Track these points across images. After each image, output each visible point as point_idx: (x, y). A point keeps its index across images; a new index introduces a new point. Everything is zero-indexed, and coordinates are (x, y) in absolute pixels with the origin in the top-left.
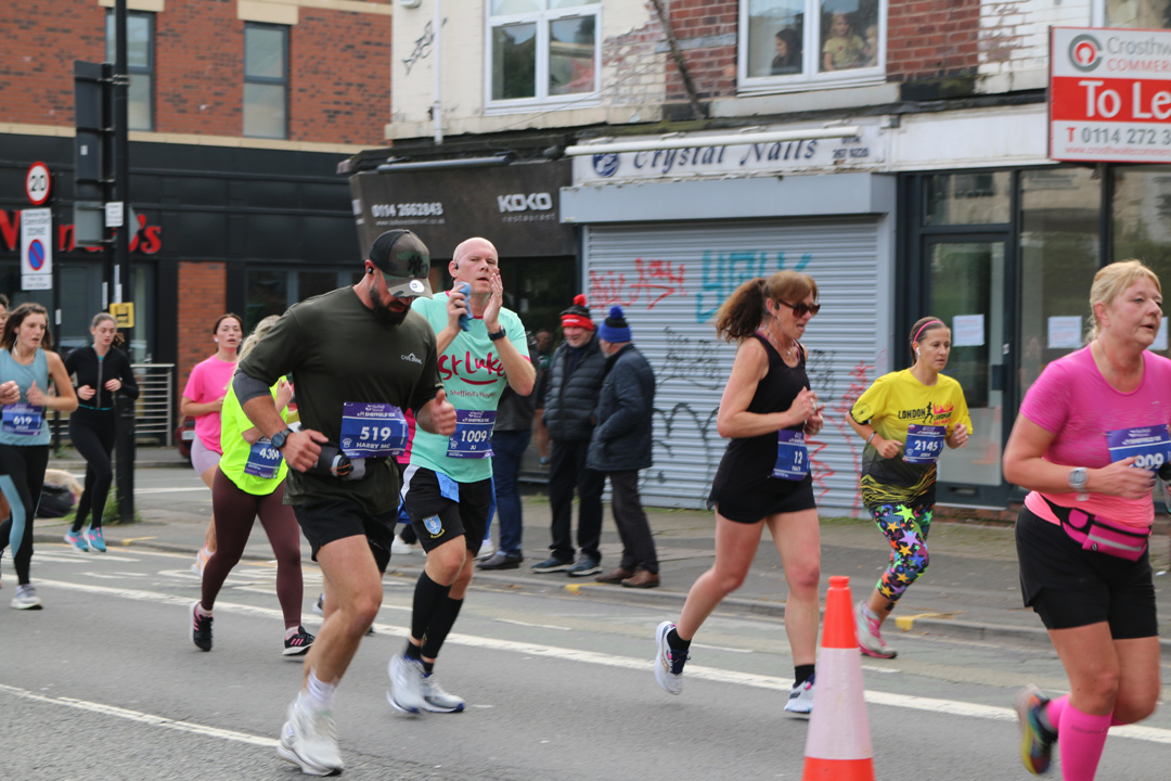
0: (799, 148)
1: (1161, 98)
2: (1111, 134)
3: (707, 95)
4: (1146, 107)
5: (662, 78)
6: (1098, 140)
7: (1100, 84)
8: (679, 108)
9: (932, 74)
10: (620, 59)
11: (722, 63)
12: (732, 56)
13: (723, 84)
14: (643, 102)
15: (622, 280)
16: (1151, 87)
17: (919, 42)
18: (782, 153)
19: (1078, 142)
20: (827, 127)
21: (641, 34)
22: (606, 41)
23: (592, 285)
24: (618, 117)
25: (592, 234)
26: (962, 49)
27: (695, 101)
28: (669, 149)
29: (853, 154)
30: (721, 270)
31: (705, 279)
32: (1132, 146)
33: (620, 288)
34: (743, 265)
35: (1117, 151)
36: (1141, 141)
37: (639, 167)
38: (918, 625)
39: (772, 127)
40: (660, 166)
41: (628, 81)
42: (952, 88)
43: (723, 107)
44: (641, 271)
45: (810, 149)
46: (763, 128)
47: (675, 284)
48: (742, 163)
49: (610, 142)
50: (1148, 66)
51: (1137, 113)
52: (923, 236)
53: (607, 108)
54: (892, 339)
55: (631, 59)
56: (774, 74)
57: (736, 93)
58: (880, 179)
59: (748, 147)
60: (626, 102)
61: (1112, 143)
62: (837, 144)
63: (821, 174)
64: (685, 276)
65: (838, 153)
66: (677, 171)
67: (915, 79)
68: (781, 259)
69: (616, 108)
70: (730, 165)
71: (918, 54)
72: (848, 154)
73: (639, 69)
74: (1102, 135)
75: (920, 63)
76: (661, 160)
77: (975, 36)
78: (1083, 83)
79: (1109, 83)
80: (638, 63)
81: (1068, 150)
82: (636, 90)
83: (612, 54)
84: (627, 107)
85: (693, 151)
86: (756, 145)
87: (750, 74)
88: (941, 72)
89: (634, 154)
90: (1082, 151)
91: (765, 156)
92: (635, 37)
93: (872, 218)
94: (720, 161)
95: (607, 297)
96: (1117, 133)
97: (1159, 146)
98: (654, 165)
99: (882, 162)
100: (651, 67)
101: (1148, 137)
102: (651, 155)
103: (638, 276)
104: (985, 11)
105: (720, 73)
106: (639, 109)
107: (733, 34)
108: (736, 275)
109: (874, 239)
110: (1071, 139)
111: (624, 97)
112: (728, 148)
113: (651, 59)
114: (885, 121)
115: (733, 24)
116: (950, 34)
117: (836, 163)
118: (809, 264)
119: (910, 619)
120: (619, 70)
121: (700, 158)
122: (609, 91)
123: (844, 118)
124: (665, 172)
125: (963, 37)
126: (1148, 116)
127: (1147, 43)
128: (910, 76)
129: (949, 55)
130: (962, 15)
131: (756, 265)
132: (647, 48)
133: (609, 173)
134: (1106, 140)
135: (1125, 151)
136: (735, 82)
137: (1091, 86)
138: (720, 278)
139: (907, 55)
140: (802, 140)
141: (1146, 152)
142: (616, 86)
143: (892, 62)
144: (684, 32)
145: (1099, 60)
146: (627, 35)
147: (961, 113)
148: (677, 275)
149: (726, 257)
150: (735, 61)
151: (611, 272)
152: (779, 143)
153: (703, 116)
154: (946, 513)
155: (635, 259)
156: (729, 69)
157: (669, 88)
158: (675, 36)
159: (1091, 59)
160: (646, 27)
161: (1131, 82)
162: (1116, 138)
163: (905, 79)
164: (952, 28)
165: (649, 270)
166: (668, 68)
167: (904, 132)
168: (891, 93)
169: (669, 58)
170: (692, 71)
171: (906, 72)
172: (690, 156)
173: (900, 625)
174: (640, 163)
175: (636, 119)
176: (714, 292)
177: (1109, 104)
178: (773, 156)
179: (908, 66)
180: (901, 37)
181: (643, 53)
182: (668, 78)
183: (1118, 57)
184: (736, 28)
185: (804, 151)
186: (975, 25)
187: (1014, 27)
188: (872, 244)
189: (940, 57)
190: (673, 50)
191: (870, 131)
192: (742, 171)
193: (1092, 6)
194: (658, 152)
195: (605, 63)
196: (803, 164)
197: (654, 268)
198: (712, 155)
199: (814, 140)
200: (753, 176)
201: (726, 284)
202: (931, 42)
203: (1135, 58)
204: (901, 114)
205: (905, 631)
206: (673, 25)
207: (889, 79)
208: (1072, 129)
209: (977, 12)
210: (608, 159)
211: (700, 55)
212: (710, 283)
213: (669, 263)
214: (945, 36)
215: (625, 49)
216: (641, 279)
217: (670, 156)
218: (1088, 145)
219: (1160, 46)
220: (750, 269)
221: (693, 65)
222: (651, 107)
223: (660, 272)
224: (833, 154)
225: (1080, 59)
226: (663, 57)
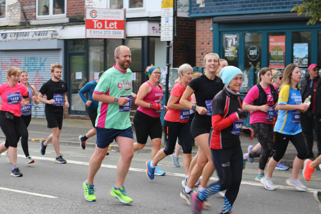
0: (44, 33)
1: (112, 24)
2: (100, 32)
3: (29, 20)
4: (108, 26)
5: (20, 15)
6: (97, 33)
7: (97, 21)
8: (24, 22)
9: (75, 16)
10: (11, 10)
11: (32, 12)
12: (34, 11)
13: (33, 17)
14: (16, 21)
15: (8, 63)
16: (109, 22)
17: (73, 8)
18: (41, 34)
19: (92, 34)
20: (49, 29)
21: (15, 4)
22: (8, 6)
23: (2, 65)
24: (11, 24)
25: (2, 53)
26: (82, 10)
27: (26, 21)
28: (17, 33)
29: (55, 35)
30: (28, 61)
31: (25, 63)
32: (105, 35)
33: (7, 65)
34: (32, 60)
35: (101, 36)
36: (107, 34)
37: (11, 37)
38: (36, 141)
39: (39, 28)
40: (16, 37)
41: (13, 15)
42: (79, 19)
43: (33, 22)
44: (12, 61)
45: (46, 33)
46: (37, 28)
47: (19, 65)
48: (33, 36)
49: (5, 31)
50: (108, 17)
51: (106, 27)
52: (69, 54)
53: (8, 22)
54: (63, 77)
55: (13, 10)
56: (44, 15)
57: (35, 19)
58: (59, 41)
59: (33, 33)
60: (12, 21)
61: (100, 34)
62: (52, 32)
63: (49, 39)
64: (21, 63)
65: (52, 35)
66: (19, 38)
67: (72, 17)
68: (41, 59)
69: (10, 22)
70: (30, 37)
71: (73, 11)
72: (54, 35)
73: (15, 13)
74: (98, 32)
75: (73, 14)
76: (16, 35)
77: (84, 8)
78: (93, 21)
79: (99, 21)
80: (15, 12)
81: (90, 36)
82: (15, 18)
83: (9, 9)
84: (12, 22)
85: (22, 33)
86: (35, 32)
87: (39, 15)
88: (78, 16)
89: (10, 34)
90: (93, 36)
91: (37, 35)
92: (14, 5)
93: (58, 50)
94: (28, 36)
95: (5, 67)
96: (101, 32)
97: (111, 35)
98: (14, 36)
99: (61, 37)
100: (18, 12)
101: (109, 33)
102: (14, 34)
103: (11, 63)
104: (86, 1)
105: (32, 14)
106: (15, 22)
107: (35, 5)
108: (31, 62)
109: (59, 54)
110: (91, 33)
111: (12, 19)
112: (30, 33)
113: (17, 11)
114: (61, 27)
115: (34, 3)
116: (79, 7)
117: (52, 37)
118: (47, 60)
119: (34, 139)
120: (11, 13)
121: (24, 35)
122: (9, 18)
123: (53, 26)
124: (17, 38)
125: (81, 7)
126: (108, 28)
127: (108, 12)
128: (71, 16)
129: (78, 12)
130: (81, 2)
131: (36, 60)
132: (17, 8)
133: (5, 38)
134: (99, 33)
135: (103, 36)
136: (35, 17)
137: (95, 21)
138: (28, 63)
139: (70, 11)
140: (45, 31)
141: (108, 36)
142: (10, 17)
143: (68, 13)
144: (24, 4)
145: (97, 15)
146: (12, 5)
147: (76, 26)
148: (19, 62)
149: (29, 58)
150: (35, 12)
151: (5, 62)
152: (40, 32)
153: (28, 24)
154: (75, 117)
155: (10, 59)
156: (34, 13)
157: (22, 18)
158: (22, 5)
159: (95, 15)
160: (17, 3)
161: (104, 20)
162: (101, 33)
163: (70, 17)
164: (79, 5)
165: (13, 61)
166: (21, 13)
167: (65, 30)
168: (67, 20)
169: (21, 10)
170: (26, 14)
171: (70, 15)
172: (22, 34)
173: (32, 141)
174: (11, 36)
175: (14, 25)
176: (27, 67)
177: (99, 25)
178: (39, 35)
179: (71, 14)
180: (69, 7)
181: (16, 9)
182: (21, 15)
183: (101, 15)
184: (35, 4)
185: (45, 34)
186: (84, 5)
187: (91, 5)
188: (58, 56)
189: (76, 12)
190: (22, 9)
191: (58, 29)
192: (32, 38)
193: (107, 1)
194: (15, 33)
195: (8, 11)
196: (45, 37)
197: (15, 61)
198: (26, 34)
199: (47, 31)
200: (35, 40)
201: (29, 65)
202: (75, 8)
203: (105, 15)
204: (64, 26)
205: (33, 142)
206: (22, 3)
207: (67, 17)
208: (91, 31)
209: (84, 2)
210: (4, 35)
211: (27, 10)
212: (26, 64)
213: (18, 59)
214: (78, 7)
215: (12, 8)
216: (12, 63)
217: (17, 34)
218: (94, 35)
219: (111, 12)
220: (34, 61)
221: (26, 12)
222: (18, 22)
223: (16, 62)
224: (51, 35)
225: (92, 15)
226: (20, 10)
